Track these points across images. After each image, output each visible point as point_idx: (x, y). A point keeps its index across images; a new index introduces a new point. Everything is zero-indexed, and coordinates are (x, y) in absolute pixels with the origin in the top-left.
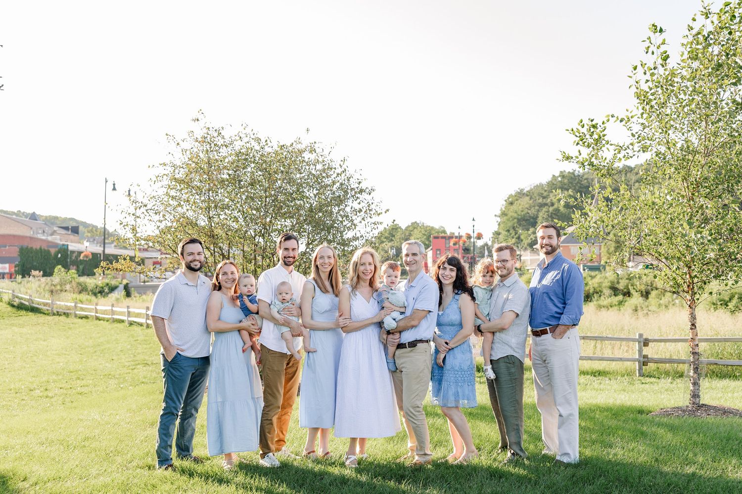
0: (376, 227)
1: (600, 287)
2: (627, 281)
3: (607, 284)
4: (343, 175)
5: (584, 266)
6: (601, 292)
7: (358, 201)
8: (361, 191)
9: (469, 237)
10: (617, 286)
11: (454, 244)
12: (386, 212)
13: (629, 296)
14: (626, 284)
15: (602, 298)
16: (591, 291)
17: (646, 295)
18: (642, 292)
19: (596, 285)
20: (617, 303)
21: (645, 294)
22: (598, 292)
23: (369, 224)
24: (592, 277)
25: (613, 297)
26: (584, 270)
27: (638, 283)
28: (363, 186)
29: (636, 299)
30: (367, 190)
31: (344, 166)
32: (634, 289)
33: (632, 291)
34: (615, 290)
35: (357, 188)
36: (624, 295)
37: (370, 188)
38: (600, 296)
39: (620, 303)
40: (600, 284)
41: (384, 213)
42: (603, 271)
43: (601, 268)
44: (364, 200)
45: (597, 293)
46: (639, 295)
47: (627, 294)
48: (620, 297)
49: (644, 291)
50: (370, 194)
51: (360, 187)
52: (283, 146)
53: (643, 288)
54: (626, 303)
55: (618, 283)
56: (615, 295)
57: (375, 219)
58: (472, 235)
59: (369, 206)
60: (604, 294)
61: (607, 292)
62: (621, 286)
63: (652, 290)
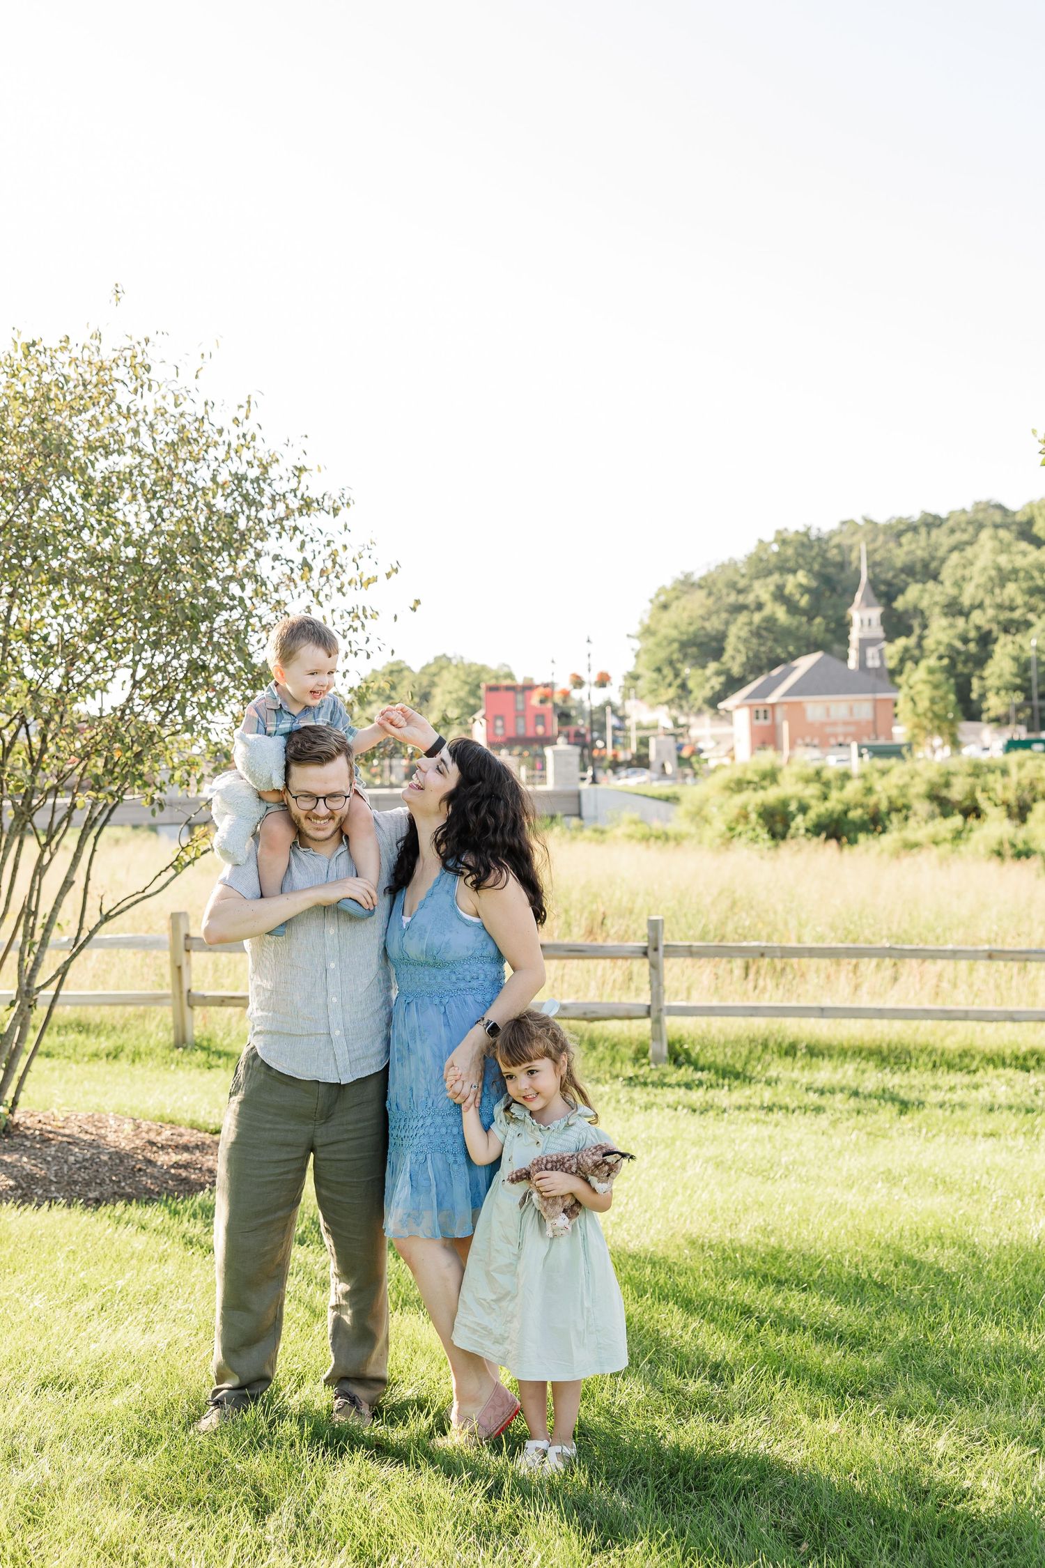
0: (357, 624)
1: (904, 796)
2: (971, 780)
3: (919, 787)
4: (247, 455)
5: (860, 747)
6: (907, 807)
7: (299, 537)
8: (307, 505)
9: (578, 683)
10: (944, 793)
11: (542, 702)
12: (388, 575)
13: (978, 816)
14: (967, 788)
15: (912, 822)
16: (884, 806)
17: (1020, 812)
18: (1008, 806)
19: (894, 793)
20: (949, 836)
21: (1015, 810)
22: (901, 809)
23: (337, 615)
24: (884, 773)
25: (939, 820)
26: (861, 755)
27: (999, 787)
28: (313, 486)
29: (996, 826)
30: (327, 504)
31: (249, 427)
32: (989, 799)
33: (984, 804)
34: (942, 804)
35: (294, 491)
36: (966, 813)
37: (335, 496)
38: (906, 818)
39: (958, 835)
40: (903, 789)
41: (382, 578)
42: (907, 756)
43: (904, 750)
44: (318, 536)
45: (898, 810)
46: (1004, 814)
47: (972, 811)
48: (957, 820)
49: (1013, 801)
50: (336, 511)
51: (302, 488)
52: (34, 344)
53: (1011, 796)
54: (975, 836)
55: (947, 785)
56: (945, 815)
57: (355, 598)
58: (586, 677)
59: (334, 555)
60: (915, 814)
61: (922, 807)
62: (957, 792)
63: (1035, 800)
